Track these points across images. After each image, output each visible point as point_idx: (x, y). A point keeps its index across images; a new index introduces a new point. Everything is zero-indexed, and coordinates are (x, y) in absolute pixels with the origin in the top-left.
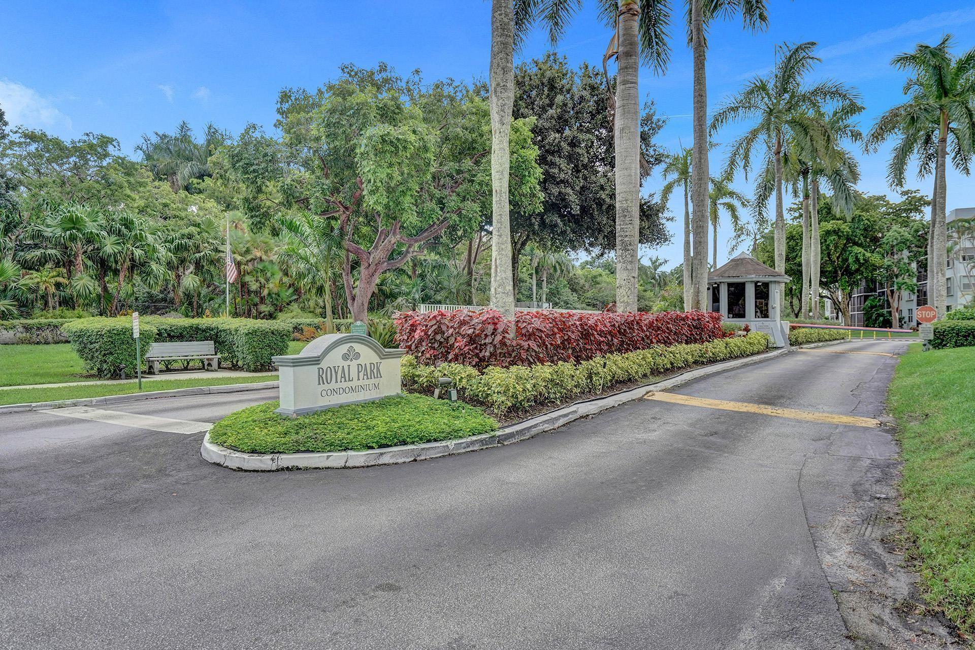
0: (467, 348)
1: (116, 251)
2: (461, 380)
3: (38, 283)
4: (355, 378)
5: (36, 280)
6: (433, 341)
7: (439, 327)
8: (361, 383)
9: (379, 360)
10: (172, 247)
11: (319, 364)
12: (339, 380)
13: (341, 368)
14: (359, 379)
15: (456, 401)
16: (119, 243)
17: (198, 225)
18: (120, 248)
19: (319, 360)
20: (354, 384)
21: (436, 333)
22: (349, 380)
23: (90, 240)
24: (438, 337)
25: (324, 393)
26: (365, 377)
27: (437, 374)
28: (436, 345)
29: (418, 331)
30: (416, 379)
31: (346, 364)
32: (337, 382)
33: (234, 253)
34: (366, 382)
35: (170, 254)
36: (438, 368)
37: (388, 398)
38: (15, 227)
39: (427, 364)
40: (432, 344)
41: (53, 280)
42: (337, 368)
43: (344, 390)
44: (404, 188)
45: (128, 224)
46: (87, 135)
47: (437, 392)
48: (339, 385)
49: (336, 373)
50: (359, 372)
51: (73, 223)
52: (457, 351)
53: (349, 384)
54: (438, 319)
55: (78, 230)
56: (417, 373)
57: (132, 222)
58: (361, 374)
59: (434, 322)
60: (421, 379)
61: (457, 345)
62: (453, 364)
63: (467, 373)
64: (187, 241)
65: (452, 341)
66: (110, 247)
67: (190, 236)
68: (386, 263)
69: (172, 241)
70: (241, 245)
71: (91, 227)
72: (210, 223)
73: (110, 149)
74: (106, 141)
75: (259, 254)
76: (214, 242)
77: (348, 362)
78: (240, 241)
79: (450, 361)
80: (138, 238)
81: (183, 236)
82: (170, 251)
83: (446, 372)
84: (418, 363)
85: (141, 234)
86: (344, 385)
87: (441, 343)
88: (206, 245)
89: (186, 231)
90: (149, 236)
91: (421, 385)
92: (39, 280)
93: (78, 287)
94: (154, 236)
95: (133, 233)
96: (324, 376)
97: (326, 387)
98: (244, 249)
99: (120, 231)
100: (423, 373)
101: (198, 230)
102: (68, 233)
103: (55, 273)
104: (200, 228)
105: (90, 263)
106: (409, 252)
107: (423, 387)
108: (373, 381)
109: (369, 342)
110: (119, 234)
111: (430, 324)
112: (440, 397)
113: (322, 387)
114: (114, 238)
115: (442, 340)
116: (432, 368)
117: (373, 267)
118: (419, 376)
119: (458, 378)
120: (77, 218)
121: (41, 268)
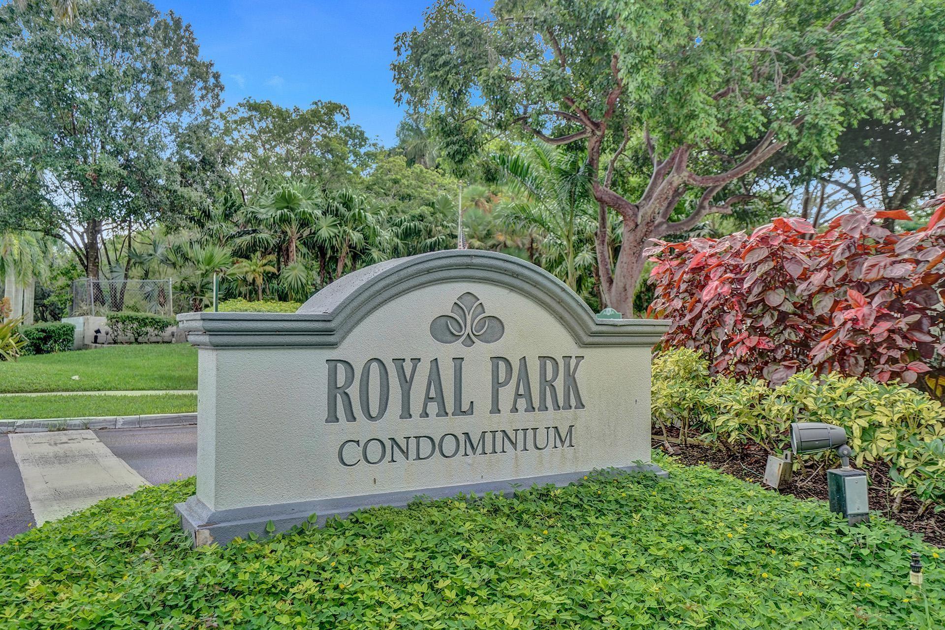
0: (885, 325)
1: (332, 234)
2: (868, 433)
3: (247, 273)
4: (484, 404)
5: (245, 270)
6: (757, 311)
7: (779, 269)
8: (505, 421)
9: (574, 350)
10: (400, 231)
11: (333, 345)
12: (416, 407)
13: (424, 369)
14: (496, 410)
15: (864, 519)
16: (336, 225)
17: (432, 205)
18: (336, 231)
19: (329, 332)
20: (473, 425)
21: (767, 284)
22: (459, 411)
23: (304, 223)
24: (776, 298)
25: (352, 453)
26: (522, 403)
27: (777, 407)
28: (767, 322)
29: (713, 284)
30: (705, 417)
31: (446, 352)
32: (406, 413)
33: (473, 237)
34: (524, 419)
35: (396, 240)
36: (781, 389)
37: (603, 478)
38: (235, 211)
39: (740, 377)
40: (756, 318)
41: (261, 270)
42: (408, 367)
43: (437, 446)
44: (694, 70)
45: (347, 203)
46: (316, 103)
47: (775, 466)
48: (416, 426)
49: (406, 383)
50: (497, 385)
51: (287, 201)
52: (843, 336)
53: (459, 425)
54: (776, 243)
55: (292, 210)
56: (708, 401)
57: (351, 199)
58: (507, 394)
59: (764, 252)
60: (721, 419)
61: (840, 317)
62: (832, 377)
63: (900, 407)
64: (417, 223)
65: (822, 306)
66: (325, 230)
67: (421, 218)
68: (665, 226)
69: (399, 225)
70: (481, 228)
71: (305, 206)
72: (446, 202)
73: (338, 117)
74: (333, 108)
75: (502, 238)
76: (450, 225)
77: (456, 348)
78: (480, 222)
79: (820, 369)
80: (358, 220)
81: (413, 218)
82: (397, 237)
83: (810, 403)
84: (713, 370)
85: (359, 213)
86: (436, 426)
87: (783, 317)
88: (440, 228)
89: (417, 212)
90: (369, 215)
91: (723, 437)
92: (247, 269)
93: (289, 279)
94: (375, 216)
95: (352, 213)
96: (354, 391)
97: (363, 428)
98: (485, 232)
99: (337, 210)
100: (728, 401)
101: (431, 209)
102: (279, 212)
103: (265, 261)
104: (434, 208)
105: (304, 250)
106: (704, 208)
107: (725, 444)
108: (550, 417)
109: (536, 284)
110: (336, 213)
111: (750, 260)
112: (786, 487)
113: (344, 429)
114: (330, 218)
115: (788, 307)
116: (758, 386)
117: (642, 229)
118: (713, 410)
119: (857, 426)
120: (290, 195)
121: (252, 255)
